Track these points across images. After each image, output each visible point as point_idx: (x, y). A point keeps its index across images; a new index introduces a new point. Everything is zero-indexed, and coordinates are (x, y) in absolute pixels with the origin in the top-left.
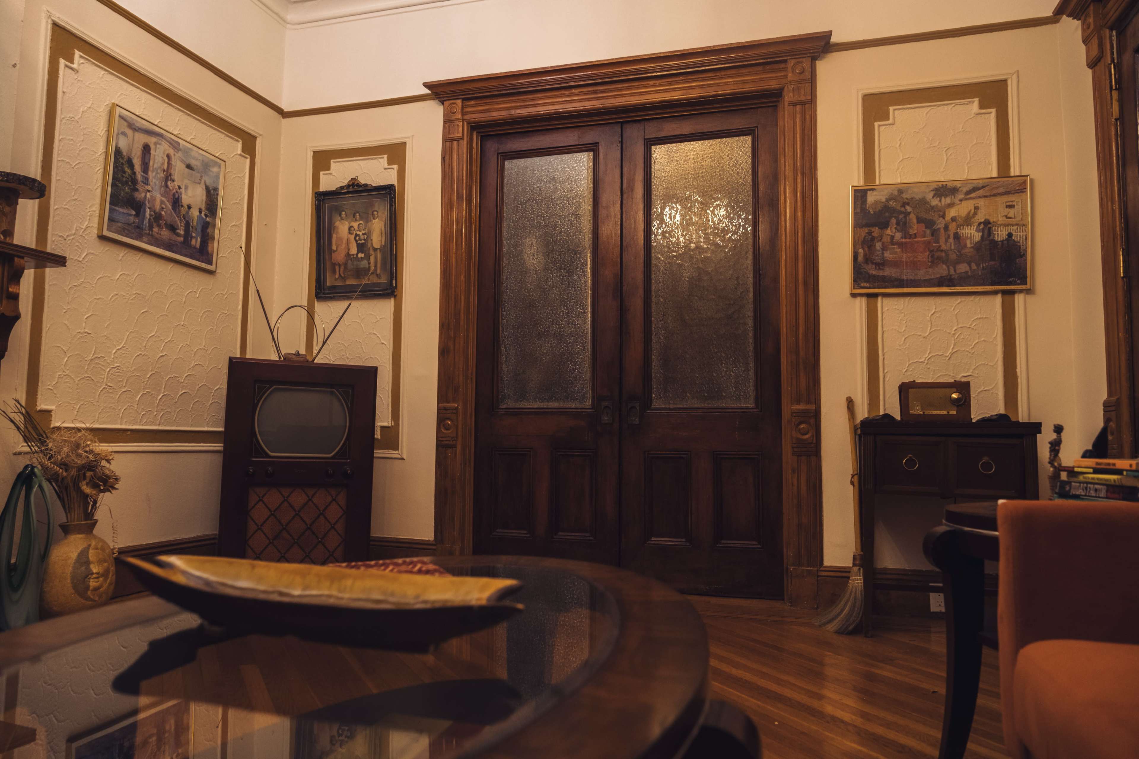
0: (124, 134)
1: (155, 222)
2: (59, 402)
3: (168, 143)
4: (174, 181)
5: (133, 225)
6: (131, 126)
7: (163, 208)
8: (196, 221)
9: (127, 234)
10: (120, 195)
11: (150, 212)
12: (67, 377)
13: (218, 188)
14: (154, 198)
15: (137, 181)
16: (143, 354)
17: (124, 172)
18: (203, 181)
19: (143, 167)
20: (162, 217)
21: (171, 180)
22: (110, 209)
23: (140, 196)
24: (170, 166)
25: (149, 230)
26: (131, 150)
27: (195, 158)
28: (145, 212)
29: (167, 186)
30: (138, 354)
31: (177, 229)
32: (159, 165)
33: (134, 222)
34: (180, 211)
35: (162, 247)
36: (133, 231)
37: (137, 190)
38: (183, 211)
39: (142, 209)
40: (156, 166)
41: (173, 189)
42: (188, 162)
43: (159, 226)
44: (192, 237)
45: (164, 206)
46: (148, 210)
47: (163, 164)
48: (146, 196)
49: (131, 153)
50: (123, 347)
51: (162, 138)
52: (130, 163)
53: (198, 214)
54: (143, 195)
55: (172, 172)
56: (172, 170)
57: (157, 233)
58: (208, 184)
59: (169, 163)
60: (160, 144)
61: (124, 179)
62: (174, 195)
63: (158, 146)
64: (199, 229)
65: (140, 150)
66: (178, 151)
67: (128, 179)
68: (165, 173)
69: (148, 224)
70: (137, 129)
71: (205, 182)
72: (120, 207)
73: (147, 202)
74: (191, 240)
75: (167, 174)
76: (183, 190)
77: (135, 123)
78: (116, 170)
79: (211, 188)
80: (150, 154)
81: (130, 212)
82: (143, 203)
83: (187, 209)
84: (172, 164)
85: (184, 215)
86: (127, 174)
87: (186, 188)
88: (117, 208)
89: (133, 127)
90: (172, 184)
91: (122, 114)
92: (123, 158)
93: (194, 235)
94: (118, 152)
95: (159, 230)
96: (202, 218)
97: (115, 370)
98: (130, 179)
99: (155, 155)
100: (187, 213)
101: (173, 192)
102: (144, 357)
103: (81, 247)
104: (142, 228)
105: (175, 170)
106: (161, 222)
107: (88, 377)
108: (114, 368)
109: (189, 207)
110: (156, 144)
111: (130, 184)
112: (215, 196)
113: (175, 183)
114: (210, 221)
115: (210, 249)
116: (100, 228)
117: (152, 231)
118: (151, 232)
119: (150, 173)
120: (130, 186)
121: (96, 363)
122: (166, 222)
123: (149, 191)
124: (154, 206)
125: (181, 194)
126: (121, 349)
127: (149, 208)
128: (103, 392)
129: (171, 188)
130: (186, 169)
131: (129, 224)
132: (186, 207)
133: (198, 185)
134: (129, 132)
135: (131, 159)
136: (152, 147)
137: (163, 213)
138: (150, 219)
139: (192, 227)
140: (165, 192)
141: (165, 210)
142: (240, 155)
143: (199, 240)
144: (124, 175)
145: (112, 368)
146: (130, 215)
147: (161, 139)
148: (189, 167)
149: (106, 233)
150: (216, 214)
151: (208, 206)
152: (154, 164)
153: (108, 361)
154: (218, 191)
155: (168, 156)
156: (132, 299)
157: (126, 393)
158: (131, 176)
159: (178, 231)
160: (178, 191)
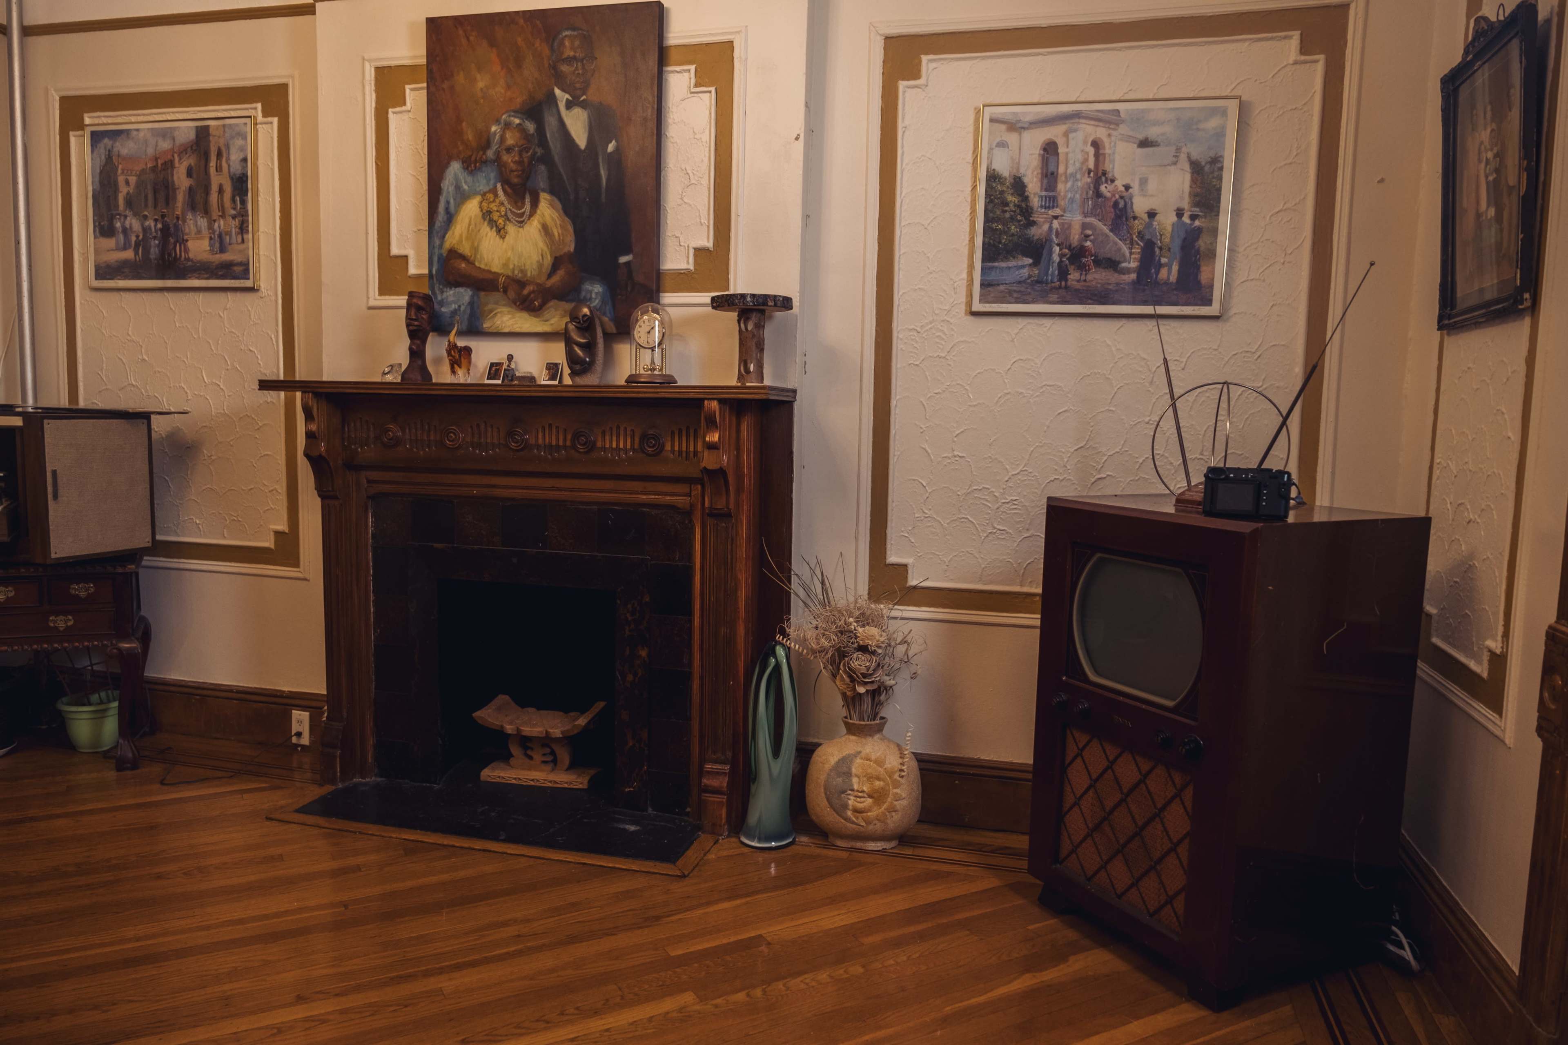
0: (1002, 145)
1: (1072, 263)
2: (918, 553)
3: (1092, 122)
4: (1113, 181)
5: (1029, 281)
6: (1014, 126)
7: (1087, 236)
8: (1168, 235)
9: (1016, 298)
10: (1000, 242)
11: (1061, 250)
12: (929, 519)
13: (1221, 156)
14: (1066, 226)
15: (1032, 209)
16: (1061, 478)
17: (1007, 204)
18: (1183, 157)
19: (1045, 181)
20: (1086, 251)
21: (1106, 182)
22: (983, 269)
23: (1040, 231)
24: (1101, 158)
25: (1060, 280)
26: (1018, 163)
27: (1156, 123)
28: (1050, 253)
29: (1098, 194)
30: (1052, 479)
31: (1119, 263)
32: (1078, 165)
33: (1030, 276)
34: (1130, 229)
35: (1090, 301)
36: (1029, 290)
37: (1034, 223)
38: (1137, 225)
39: (1045, 252)
40: (1071, 170)
41: (1114, 195)
42: (1141, 137)
43: (1083, 268)
44: (1160, 266)
45: (1089, 232)
46: (1057, 249)
47: (1086, 160)
48: (1050, 228)
49: (1018, 169)
50: (1021, 471)
51: (1079, 118)
52: (1019, 185)
53: (1174, 219)
54: (1046, 227)
55: (1108, 166)
56: (1106, 165)
57: (1078, 281)
58: (1195, 156)
59: (1097, 155)
60: (1075, 131)
61: (1008, 215)
62: (1116, 204)
63: (1071, 136)
64: (1176, 247)
65: (1037, 156)
66: (1117, 125)
67: (1015, 212)
68: (1092, 174)
69: (1057, 272)
70: (1026, 126)
71: (1189, 157)
72: (1002, 261)
73: (1054, 237)
74: (1157, 273)
75: (1096, 174)
76: (1135, 189)
77: (1022, 119)
78: (990, 207)
79: (1203, 163)
80: (1058, 154)
81: (1020, 263)
82: (1046, 240)
83: (1147, 220)
84: (1104, 154)
85: (1139, 233)
86: (1011, 205)
87: (1143, 182)
88: (996, 264)
89: (1020, 125)
90: (1111, 187)
91: (994, 116)
92: (1002, 184)
93: (1164, 260)
94: (993, 177)
95: (1081, 275)
96: (1184, 224)
97: (1007, 506)
98: (1018, 211)
99: (1067, 154)
100: (1149, 225)
101: (1114, 199)
102: (1063, 483)
103: (944, 337)
104: (1047, 280)
105: (1113, 161)
106: (1084, 260)
107: (964, 518)
108: (1008, 503)
109: (1152, 215)
110: (1066, 134)
111: (1019, 217)
112: (1216, 174)
113: (1116, 183)
114: (1203, 225)
115: (1204, 277)
116: (970, 303)
117: (1066, 280)
118: (1063, 283)
119: (1061, 187)
120: (1020, 221)
121: (976, 498)
122: (1096, 257)
123: (1056, 217)
124: (1067, 238)
125: (1131, 198)
126: (1018, 473)
127: (1058, 245)
128: (990, 538)
129: (1108, 195)
130: (1140, 150)
131: (1020, 282)
132: (1145, 216)
133: (1172, 168)
134: (1012, 138)
135: (1020, 178)
136: (1060, 142)
137: (1088, 244)
138: (1061, 262)
139: (1161, 249)
140: (1095, 206)
141: (1092, 237)
142: (1296, 63)
143: (1175, 268)
144: (1007, 208)
145: (1004, 503)
146: (1023, 267)
147: (1077, 120)
148: (1145, 143)
149: (977, 307)
150: (1219, 207)
151: (1198, 199)
152: (1066, 168)
153: (996, 494)
154: (1222, 162)
155: (1096, 144)
156: (1037, 396)
157: (1031, 539)
158: (1019, 206)
159: (1124, 265)
160: (1125, 194)
